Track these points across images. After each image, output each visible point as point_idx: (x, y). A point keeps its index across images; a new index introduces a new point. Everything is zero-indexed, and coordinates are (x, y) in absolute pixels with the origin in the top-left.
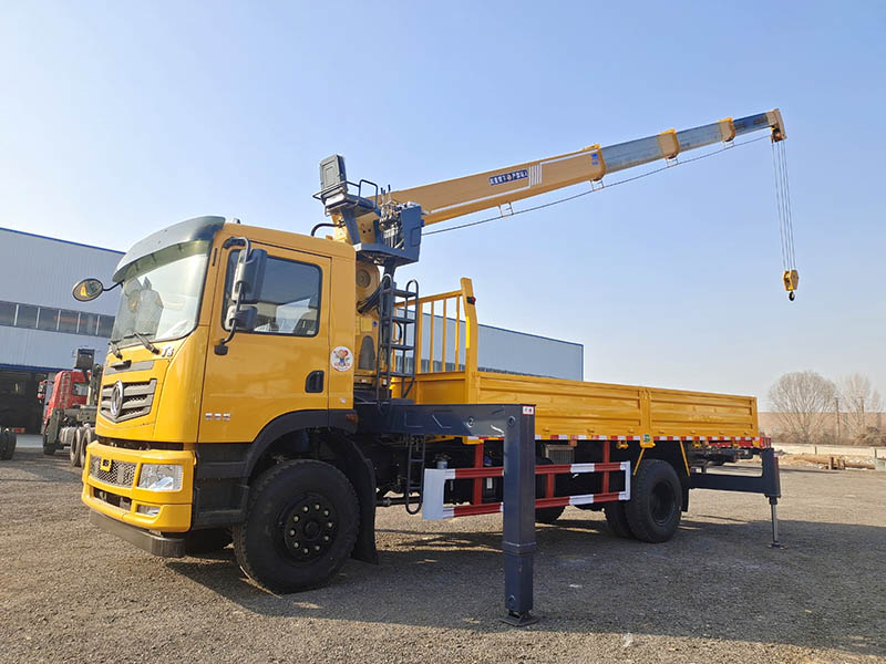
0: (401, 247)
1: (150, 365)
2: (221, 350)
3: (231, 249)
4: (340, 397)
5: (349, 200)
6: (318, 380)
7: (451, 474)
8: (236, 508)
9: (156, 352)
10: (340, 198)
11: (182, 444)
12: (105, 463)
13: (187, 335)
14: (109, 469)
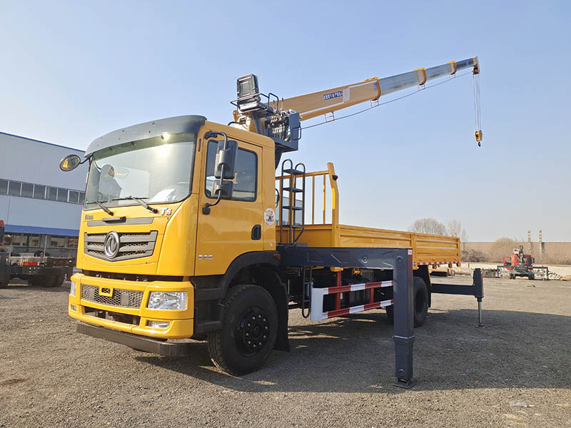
0: (288, 141)
1: (151, 220)
2: (206, 211)
3: (209, 139)
4: (269, 243)
5: (260, 107)
6: (258, 230)
7: (325, 291)
8: (216, 320)
9: (156, 211)
10: (254, 105)
11: (182, 277)
12: (103, 290)
13: (183, 200)
14: (110, 295)
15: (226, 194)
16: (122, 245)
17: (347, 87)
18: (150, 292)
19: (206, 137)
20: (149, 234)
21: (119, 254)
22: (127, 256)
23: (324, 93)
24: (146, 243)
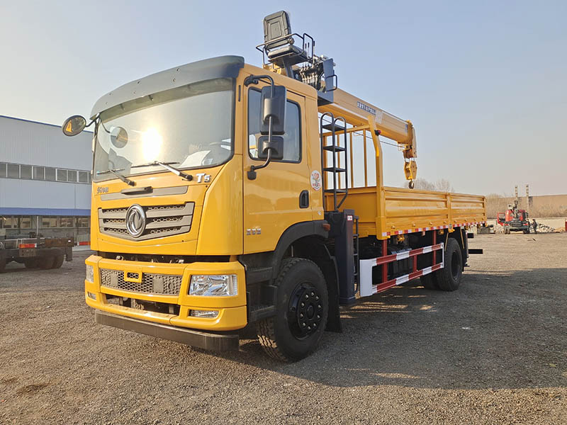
0: (324, 91)
1: (185, 190)
2: (252, 176)
3: (249, 86)
5: (293, 50)
6: (306, 196)
7: (374, 262)
9: (190, 178)
11: (229, 256)
12: (129, 275)
13: (224, 163)
14: (139, 280)
15: (277, 154)
16: (149, 220)
18: (191, 276)
19: (246, 84)
20: (184, 205)
22: (157, 234)
24: (180, 217)
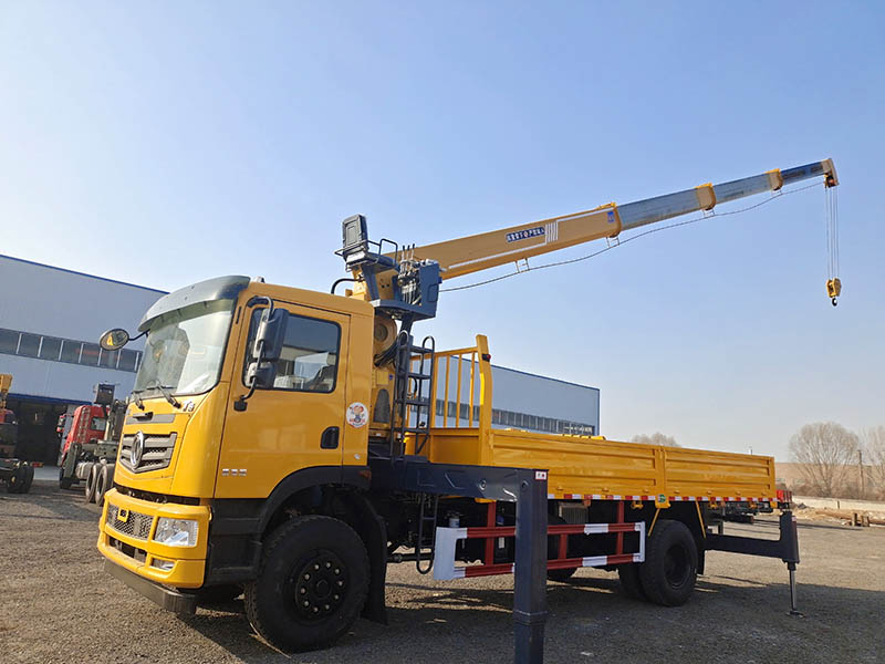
0: (418, 303)
1: (171, 419)
2: (241, 406)
3: (254, 307)
4: (354, 453)
5: (369, 258)
6: (333, 435)
8: (248, 565)
9: (178, 406)
10: (361, 255)
11: (198, 499)
12: (122, 513)
13: (209, 391)
14: (126, 519)
15: (264, 383)
16: (146, 450)
17: (555, 220)
18: (159, 518)
19: (250, 304)
20: (168, 436)
21: (142, 463)
22: (154, 466)
23: (509, 232)
24: (164, 449)
